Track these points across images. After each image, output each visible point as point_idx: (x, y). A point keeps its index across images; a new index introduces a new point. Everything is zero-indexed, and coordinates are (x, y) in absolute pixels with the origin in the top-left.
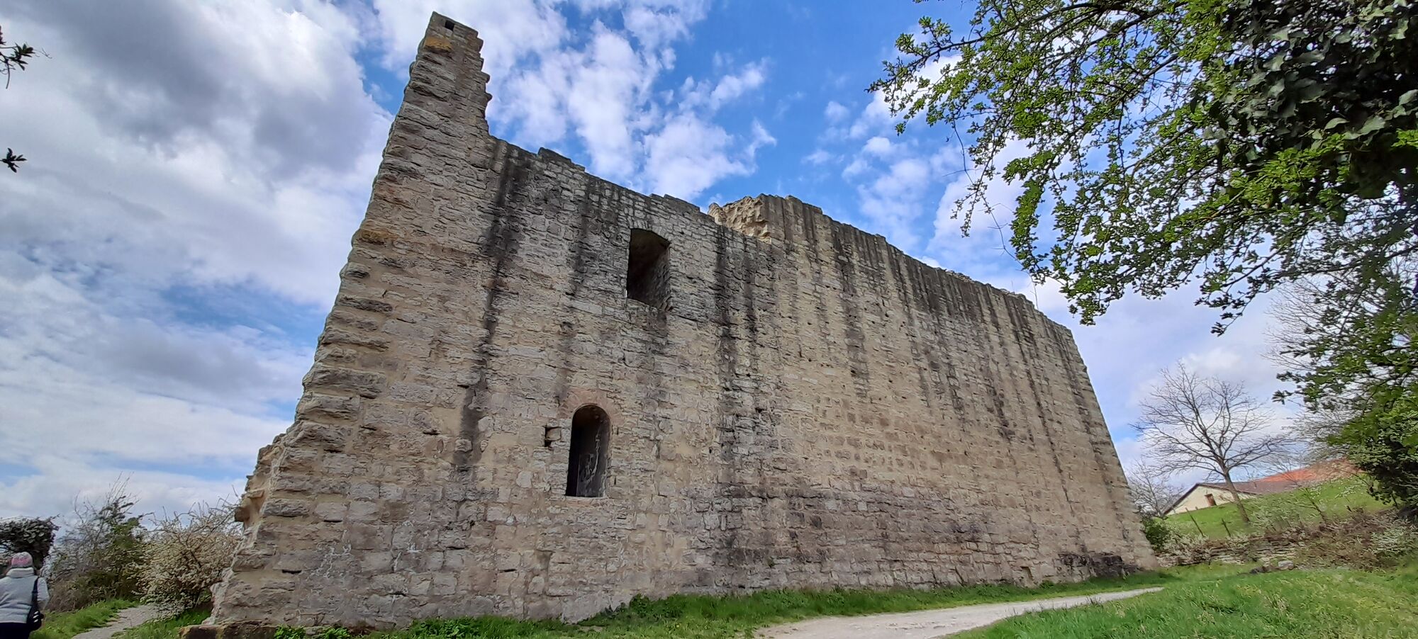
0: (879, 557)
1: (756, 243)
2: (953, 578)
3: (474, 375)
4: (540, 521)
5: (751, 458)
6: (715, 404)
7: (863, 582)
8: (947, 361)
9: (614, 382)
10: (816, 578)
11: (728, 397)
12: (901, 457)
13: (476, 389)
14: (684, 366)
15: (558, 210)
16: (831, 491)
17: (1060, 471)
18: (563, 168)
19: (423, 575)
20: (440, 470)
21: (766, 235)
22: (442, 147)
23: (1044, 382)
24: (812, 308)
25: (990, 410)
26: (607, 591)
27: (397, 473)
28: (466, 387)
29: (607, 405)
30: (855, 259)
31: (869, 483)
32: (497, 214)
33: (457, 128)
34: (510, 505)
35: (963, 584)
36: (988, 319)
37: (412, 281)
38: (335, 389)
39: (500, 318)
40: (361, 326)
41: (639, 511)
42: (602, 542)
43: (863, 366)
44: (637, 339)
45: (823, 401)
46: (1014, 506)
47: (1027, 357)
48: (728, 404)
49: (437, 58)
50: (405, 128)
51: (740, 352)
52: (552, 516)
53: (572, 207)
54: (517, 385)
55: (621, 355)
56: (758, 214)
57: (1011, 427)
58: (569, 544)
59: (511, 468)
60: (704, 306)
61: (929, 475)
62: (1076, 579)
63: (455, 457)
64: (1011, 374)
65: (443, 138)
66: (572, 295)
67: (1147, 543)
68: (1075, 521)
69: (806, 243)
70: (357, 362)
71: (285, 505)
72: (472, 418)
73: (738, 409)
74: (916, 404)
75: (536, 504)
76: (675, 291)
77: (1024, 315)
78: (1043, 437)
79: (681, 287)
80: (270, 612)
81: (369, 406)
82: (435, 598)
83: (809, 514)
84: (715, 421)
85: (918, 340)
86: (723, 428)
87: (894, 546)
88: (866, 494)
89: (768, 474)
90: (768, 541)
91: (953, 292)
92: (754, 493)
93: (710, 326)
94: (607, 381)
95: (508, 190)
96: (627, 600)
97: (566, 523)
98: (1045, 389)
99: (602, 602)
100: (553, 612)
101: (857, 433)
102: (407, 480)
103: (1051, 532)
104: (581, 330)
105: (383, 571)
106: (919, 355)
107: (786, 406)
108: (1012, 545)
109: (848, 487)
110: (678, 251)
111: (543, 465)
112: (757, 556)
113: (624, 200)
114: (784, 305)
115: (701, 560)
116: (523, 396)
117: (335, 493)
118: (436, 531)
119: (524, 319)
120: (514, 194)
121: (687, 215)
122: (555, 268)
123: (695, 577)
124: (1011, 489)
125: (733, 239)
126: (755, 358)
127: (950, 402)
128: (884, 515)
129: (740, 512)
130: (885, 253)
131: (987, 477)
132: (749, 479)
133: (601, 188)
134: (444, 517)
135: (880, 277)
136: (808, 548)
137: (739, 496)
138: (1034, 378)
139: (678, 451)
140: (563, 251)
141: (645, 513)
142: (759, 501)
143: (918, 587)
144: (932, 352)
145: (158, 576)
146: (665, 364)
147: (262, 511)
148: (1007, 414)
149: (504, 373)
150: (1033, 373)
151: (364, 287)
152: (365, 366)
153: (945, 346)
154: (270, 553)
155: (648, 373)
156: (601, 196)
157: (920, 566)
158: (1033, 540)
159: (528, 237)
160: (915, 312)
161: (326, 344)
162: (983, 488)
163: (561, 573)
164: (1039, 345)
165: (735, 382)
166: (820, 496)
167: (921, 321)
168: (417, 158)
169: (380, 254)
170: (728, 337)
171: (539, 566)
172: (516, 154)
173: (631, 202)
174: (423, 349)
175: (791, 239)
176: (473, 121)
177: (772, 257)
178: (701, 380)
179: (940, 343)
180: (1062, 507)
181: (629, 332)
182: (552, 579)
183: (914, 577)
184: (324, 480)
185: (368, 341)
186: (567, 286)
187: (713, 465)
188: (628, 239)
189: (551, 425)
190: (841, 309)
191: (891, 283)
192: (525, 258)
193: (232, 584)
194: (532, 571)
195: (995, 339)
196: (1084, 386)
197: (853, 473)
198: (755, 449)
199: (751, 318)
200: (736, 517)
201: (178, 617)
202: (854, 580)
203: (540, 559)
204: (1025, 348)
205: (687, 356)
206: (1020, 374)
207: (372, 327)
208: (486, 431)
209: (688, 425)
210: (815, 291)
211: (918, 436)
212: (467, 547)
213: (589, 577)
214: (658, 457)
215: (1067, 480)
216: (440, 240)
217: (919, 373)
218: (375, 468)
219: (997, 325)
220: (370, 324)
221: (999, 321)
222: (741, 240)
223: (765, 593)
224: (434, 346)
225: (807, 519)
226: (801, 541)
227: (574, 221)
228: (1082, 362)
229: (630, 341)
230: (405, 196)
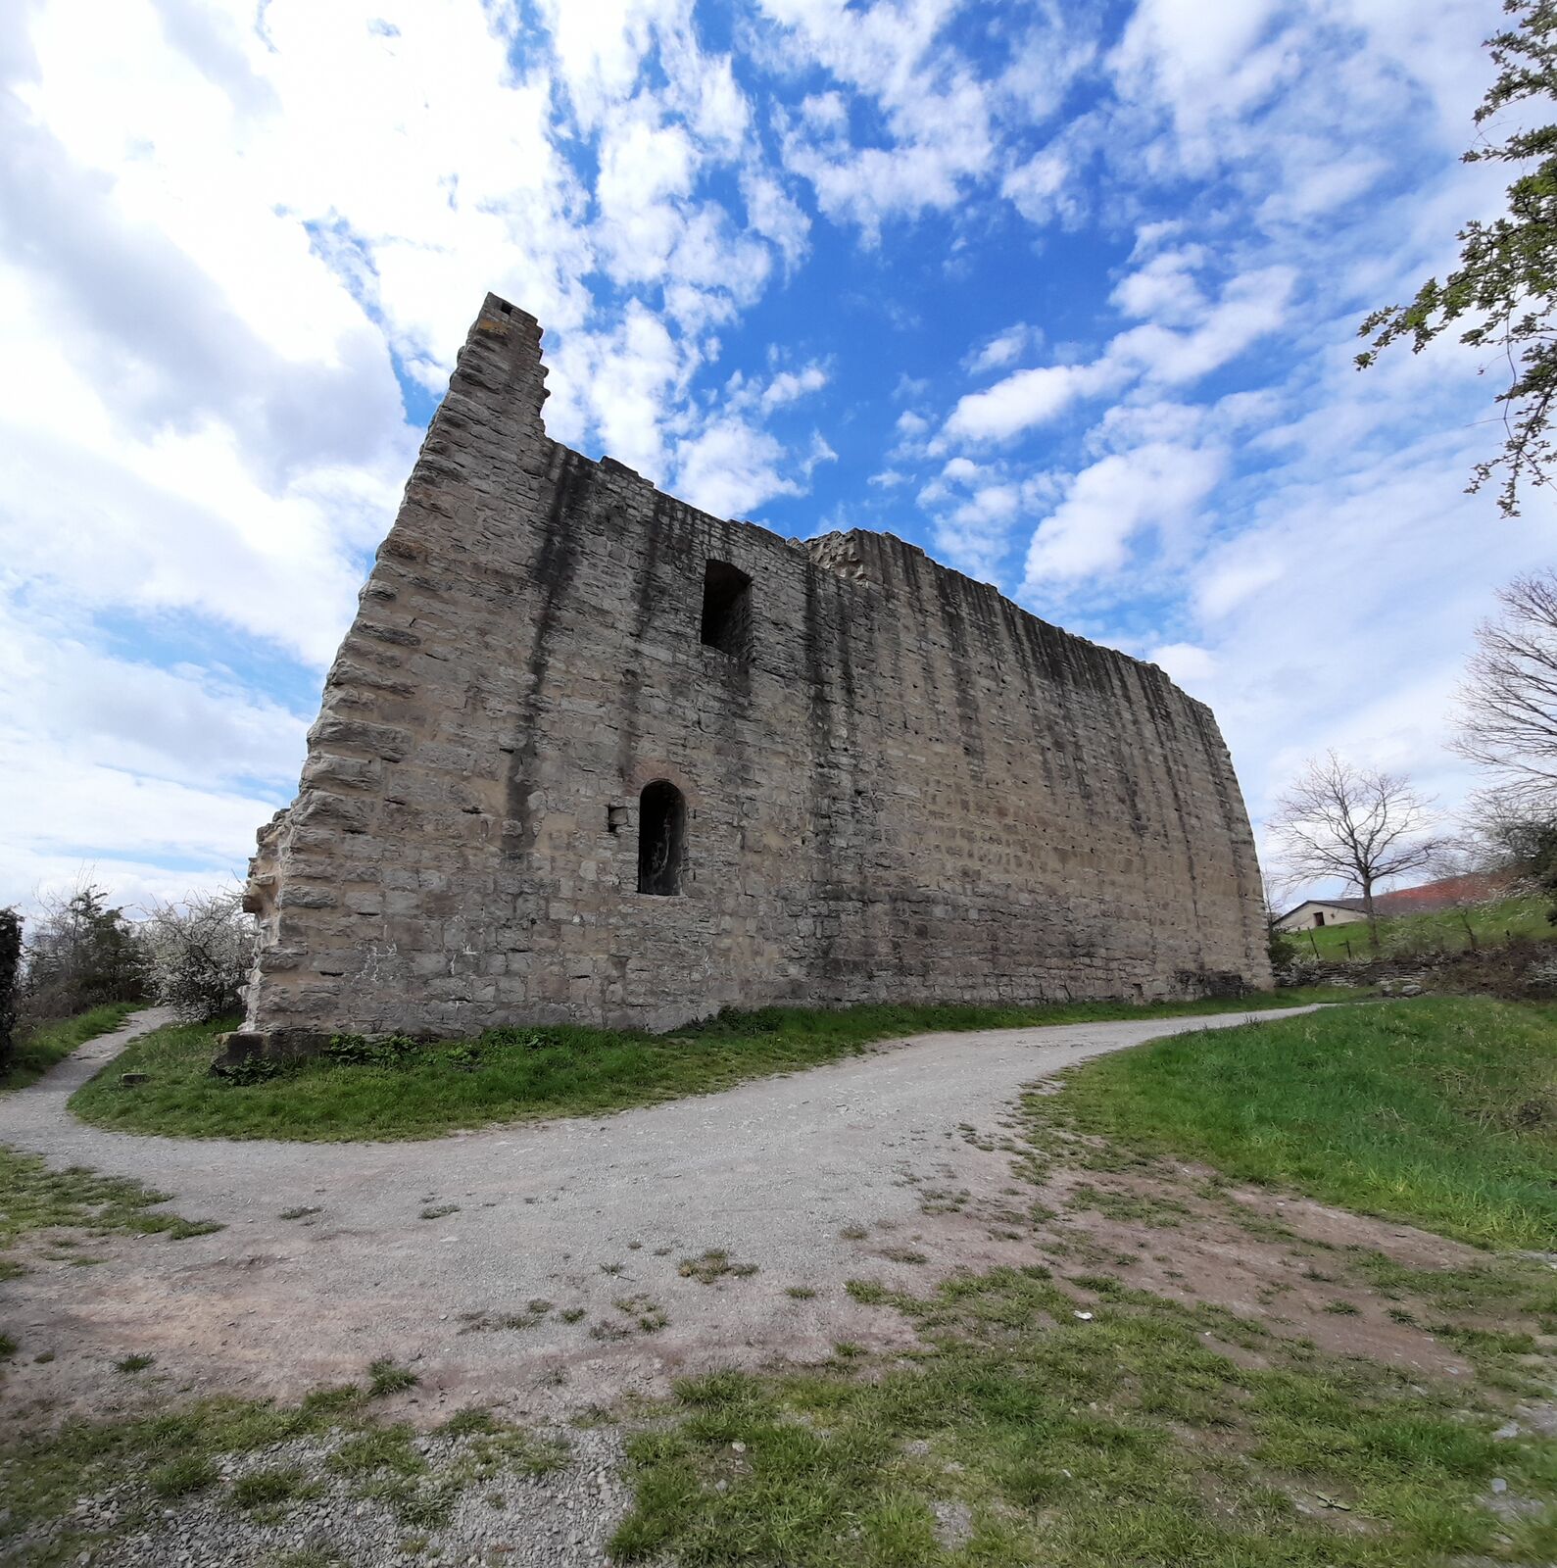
0: (986, 971)
1: (851, 585)
2: (1061, 995)
3: (520, 736)
4: (611, 921)
5: (850, 852)
6: (806, 784)
7: (967, 997)
8: (1072, 739)
9: (688, 751)
10: (919, 992)
11: (822, 775)
12: (1020, 854)
13: (523, 755)
14: (771, 734)
15: (621, 532)
16: (940, 894)
17: (1193, 878)
18: (630, 482)
19: (486, 979)
20: (490, 855)
21: (861, 577)
22: (491, 447)
23: (1182, 769)
24: (917, 669)
25: (1122, 801)
26: (692, 1001)
27: (437, 858)
28: (510, 752)
29: (681, 782)
30: (965, 611)
31: (983, 888)
32: (550, 533)
33: (510, 426)
34: (575, 902)
35: (1071, 1000)
36: (1118, 692)
37: (446, 608)
38: (348, 748)
39: (551, 661)
40: (381, 661)
41: (723, 913)
42: (683, 948)
43: (977, 742)
44: (714, 697)
45: (932, 784)
46: (1137, 919)
47: (1164, 738)
48: (823, 784)
49: (491, 344)
50: (449, 421)
51: (836, 720)
52: (624, 916)
53: (639, 529)
54: (572, 752)
55: (695, 718)
56: (851, 552)
57: (1144, 821)
58: (646, 949)
59: (571, 856)
60: (792, 659)
61: (1049, 879)
62: (1189, 998)
63: (504, 843)
64: (1146, 760)
65: (494, 437)
66: (638, 636)
67: (1268, 962)
68: (1199, 936)
69: (907, 589)
70: (376, 710)
71: (307, 894)
72: (519, 792)
73: (835, 791)
74: (1038, 792)
75: (605, 902)
76: (759, 639)
77: (1158, 689)
78: (1178, 834)
79: (765, 635)
80: (318, 1018)
81: (393, 773)
82: (502, 1005)
83: (914, 921)
84: (809, 805)
85: (1040, 713)
86: (818, 814)
87: (1003, 959)
88: (978, 899)
89: (870, 871)
90: (868, 951)
91: (1078, 659)
92: (854, 896)
93: (801, 684)
94: (680, 750)
95: (564, 502)
96: (715, 1012)
97: (640, 925)
98: (1183, 777)
99: (687, 1013)
100: (635, 1022)
101: (972, 823)
102: (450, 867)
103: (1171, 948)
104: (648, 681)
105: (438, 975)
106: (1041, 731)
107: (889, 788)
108: (1128, 961)
109: (959, 889)
110: (760, 589)
111: (608, 854)
112: (856, 967)
113: (698, 524)
114: (885, 664)
115: (793, 970)
116: (580, 767)
117: (365, 881)
118: (492, 928)
119: (579, 663)
120: (571, 509)
121: (771, 548)
122: (617, 602)
123: (788, 990)
124: (1136, 898)
125: (824, 580)
126: (853, 727)
127: (1077, 790)
128: (996, 924)
129: (838, 917)
130: (997, 606)
131: (1113, 883)
132: (847, 877)
133: (673, 508)
134: (498, 913)
135: (994, 634)
136: (910, 960)
137: (837, 898)
138: (1171, 764)
139: (765, 840)
140: (627, 582)
141: (731, 915)
142: (859, 905)
143: (1023, 1003)
144: (1056, 728)
145: (169, 977)
146: (748, 732)
147: (279, 899)
148: (1141, 806)
149: (556, 735)
150: (1170, 758)
151: (388, 612)
152: (386, 719)
153: (1071, 720)
154: (301, 951)
155: (729, 744)
156: (672, 518)
157: (1028, 981)
158: (1151, 956)
159: (586, 562)
160: (1036, 679)
161: (338, 684)
162: (1107, 898)
163: (640, 981)
164: (1176, 725)
165: (831, 757)
166: (928, 900)
167: (1043, 692)
168: (461, 458)
169: (410, 572)
170: (820, 699)
171: (615, 973)
172: (575, 461)
173: (706, 528)
174: (458, 698)
175: (890, 583)
176: (528, 420)
177: (870, 602)
178: (791, 752)
179: (1065, 718)
180: (1188, 921)
181: (705, 686)
182: (632, 987)
183: (1021, 993)
184: (349, 864)
185: (389, 683)
186: (632, 627)
187: (807, 859)
188: (703, 571)
189: (615, 804)
190: (950, 671)
191: (1007, 644)
192: (582, 588)
193: (264, 986)
194: (607, 977)
195: (1127, 716)
196: (1226, 774)
197: (965, 874)
198: (855, 841)
199: (847, 676)
200: (834, 923)
201: (205, 1022)
202: (957, 994)
203: (615, 964)
204: (1161, 728)
205: (773, 721)
206: (1156, 760)
207: (395, 664)
208: (537, 810)
209: (777, 809)
210: (920, 648)
211: (1040, 830)
212: (530, 950)
213: (671, 987)
214: (742, 848)
215: (1199, 890)
216: (483, 559)
217: (1042, 754)
218: (410, 853)
219: (1128, 699)
220: (392, 658)
221: (1132, 695)
222: (832, 581)
223: (863, 1005)
224: (471, 694)
225: (913, 927)
226: (905, 952)
227: (640, 546)
228: (1225, 746)
229: (708, 697)
230: (445, 502)
